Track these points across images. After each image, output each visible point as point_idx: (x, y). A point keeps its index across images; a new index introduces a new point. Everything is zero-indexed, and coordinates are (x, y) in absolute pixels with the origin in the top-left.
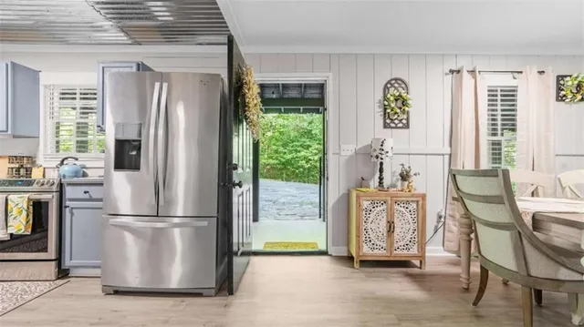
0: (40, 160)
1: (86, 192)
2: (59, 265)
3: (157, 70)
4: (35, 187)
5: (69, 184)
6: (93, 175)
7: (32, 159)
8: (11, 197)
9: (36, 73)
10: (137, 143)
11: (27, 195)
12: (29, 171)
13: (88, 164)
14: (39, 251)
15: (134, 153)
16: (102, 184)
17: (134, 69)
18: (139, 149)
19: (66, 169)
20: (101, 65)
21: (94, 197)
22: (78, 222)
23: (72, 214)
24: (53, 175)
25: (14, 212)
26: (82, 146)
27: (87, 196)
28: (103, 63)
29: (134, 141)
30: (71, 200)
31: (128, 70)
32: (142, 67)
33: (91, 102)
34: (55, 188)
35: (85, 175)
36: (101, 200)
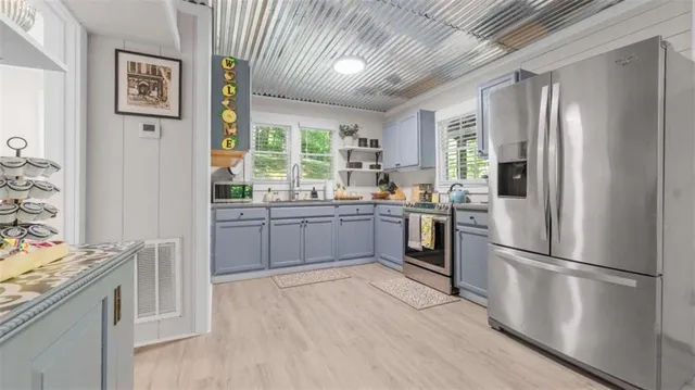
0: (437, 188)
1: (472, 218)
2: (453, 283)
3: (538, 72)
4: (436, 210)
5: (459, 209)
6: (476, 201)
7: (431, 186)
8: (424, 216)
9: (433, 113)
10: (521, 165)
11: (432, 216)
12: (430, 195)
13: (471, 190)
14: (438, 265)
15: (519, 177)
16: (486, 211)
17: (513, 82)
18: (524, 172)
19: (454, 194)
20: (480, 88)
21: (479, 223)
22: (466, 246)
23: (461, 238)
24: (445, 200)
25: (425, 229)
26: (463, 173)
27: (472, 222)
28: (482, 85)
29: (518, 163)
30: (460, 224)
31: (506, 84)
32: (521, 75)
33: (471, 128)
34: (448, 212)
35: (468, 201)
36: (486, 227)
